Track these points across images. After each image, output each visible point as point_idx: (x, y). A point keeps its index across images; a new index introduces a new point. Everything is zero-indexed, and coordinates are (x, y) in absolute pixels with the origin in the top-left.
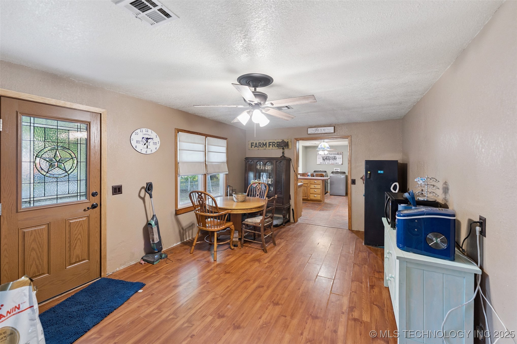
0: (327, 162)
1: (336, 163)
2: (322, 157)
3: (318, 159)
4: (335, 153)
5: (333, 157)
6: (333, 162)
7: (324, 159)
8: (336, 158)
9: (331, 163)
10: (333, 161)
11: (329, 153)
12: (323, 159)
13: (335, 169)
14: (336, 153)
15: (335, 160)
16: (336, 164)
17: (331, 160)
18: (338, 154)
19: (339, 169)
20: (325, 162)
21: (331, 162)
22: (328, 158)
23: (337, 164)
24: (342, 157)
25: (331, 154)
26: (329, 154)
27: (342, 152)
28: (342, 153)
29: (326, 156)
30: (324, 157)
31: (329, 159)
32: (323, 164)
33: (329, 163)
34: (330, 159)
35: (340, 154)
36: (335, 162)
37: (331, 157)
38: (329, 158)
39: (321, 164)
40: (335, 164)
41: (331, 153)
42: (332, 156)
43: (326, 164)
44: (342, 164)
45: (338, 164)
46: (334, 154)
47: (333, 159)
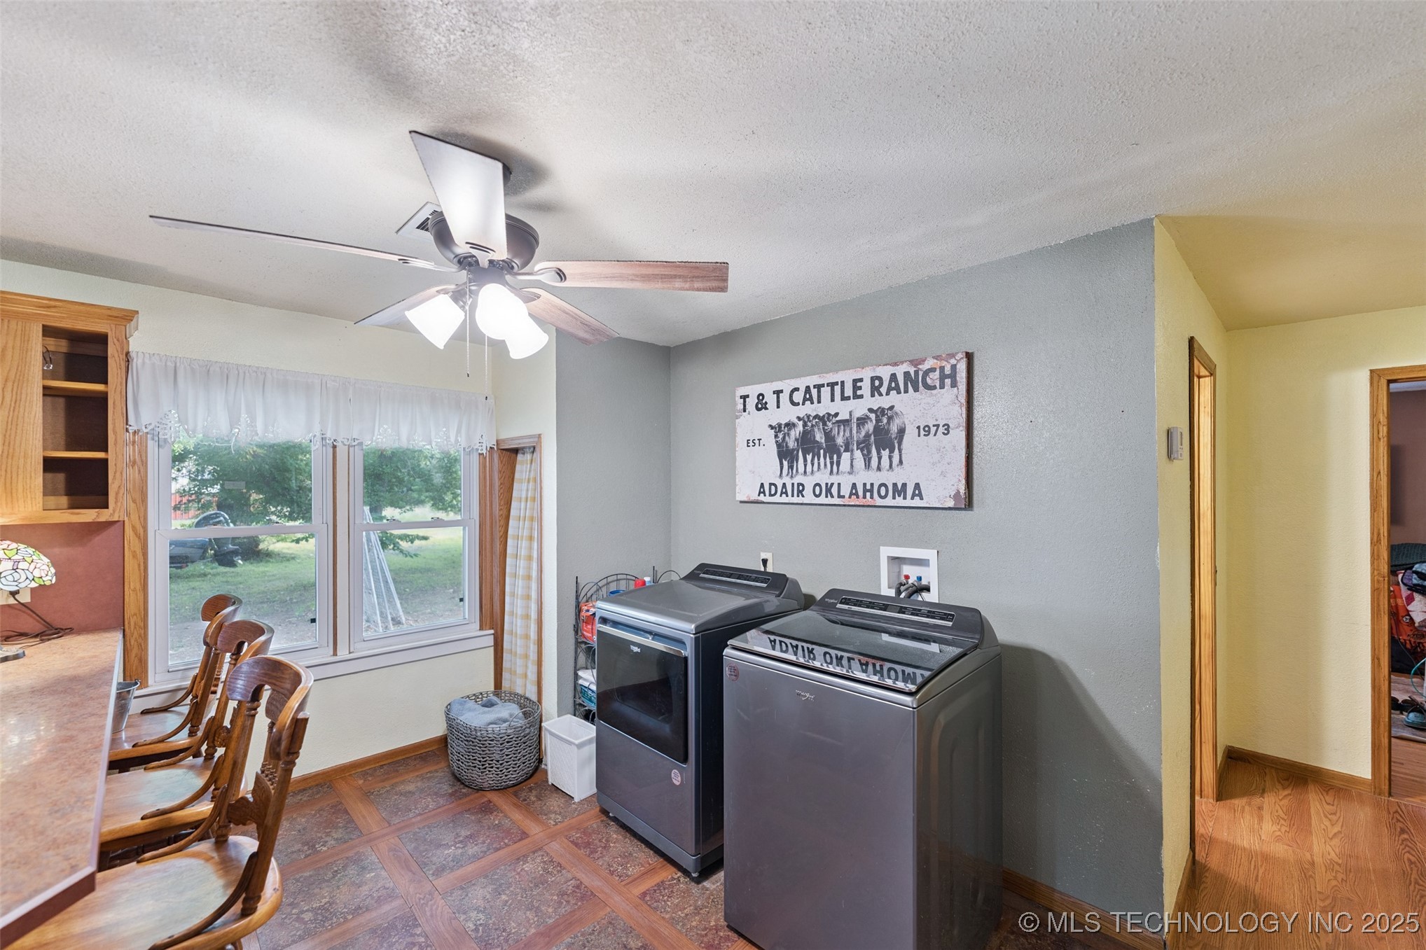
0: (814, 474)
1: (900, 490)
2: (777, 429)
3: (742, 451)
4: (885, 372)
5: (862, 421)
6: (864, 477)
7: (792, 444)
8: (894, 429)
9: (846, 491)
10: (868, 465)
11: (832, 385)
12: (785, 454)
13: (886, 552)
14: (893, 377)
15: (885, 453)
16: (899, 501)
17: (846, 456)
18: (914, 382)
19: (930, 554)
20: (797, 480)
21: (852, 479)
22: (819, 437)
23: (908, 503)
24: (959, 414)
25: (849, 392)
26: (826, 391)
27: (969, 357)
28: (962, 367)
29: (805, 420)
30: (790, 425)
31: (832, 449)
32: (784, 499)
33: (829, 491)
34: (840, 441)
35: (934, 378)
36: (889, 478)
37: (846, 422)
38: (829, 437)
39: (768, 499)
40: (889, 501)
41: (848, 377)
42: (859, 408)
43: (809, 497)
44: (967, 501)
45: (917, 502)
46: (875, 390)
47: (864, 445)
